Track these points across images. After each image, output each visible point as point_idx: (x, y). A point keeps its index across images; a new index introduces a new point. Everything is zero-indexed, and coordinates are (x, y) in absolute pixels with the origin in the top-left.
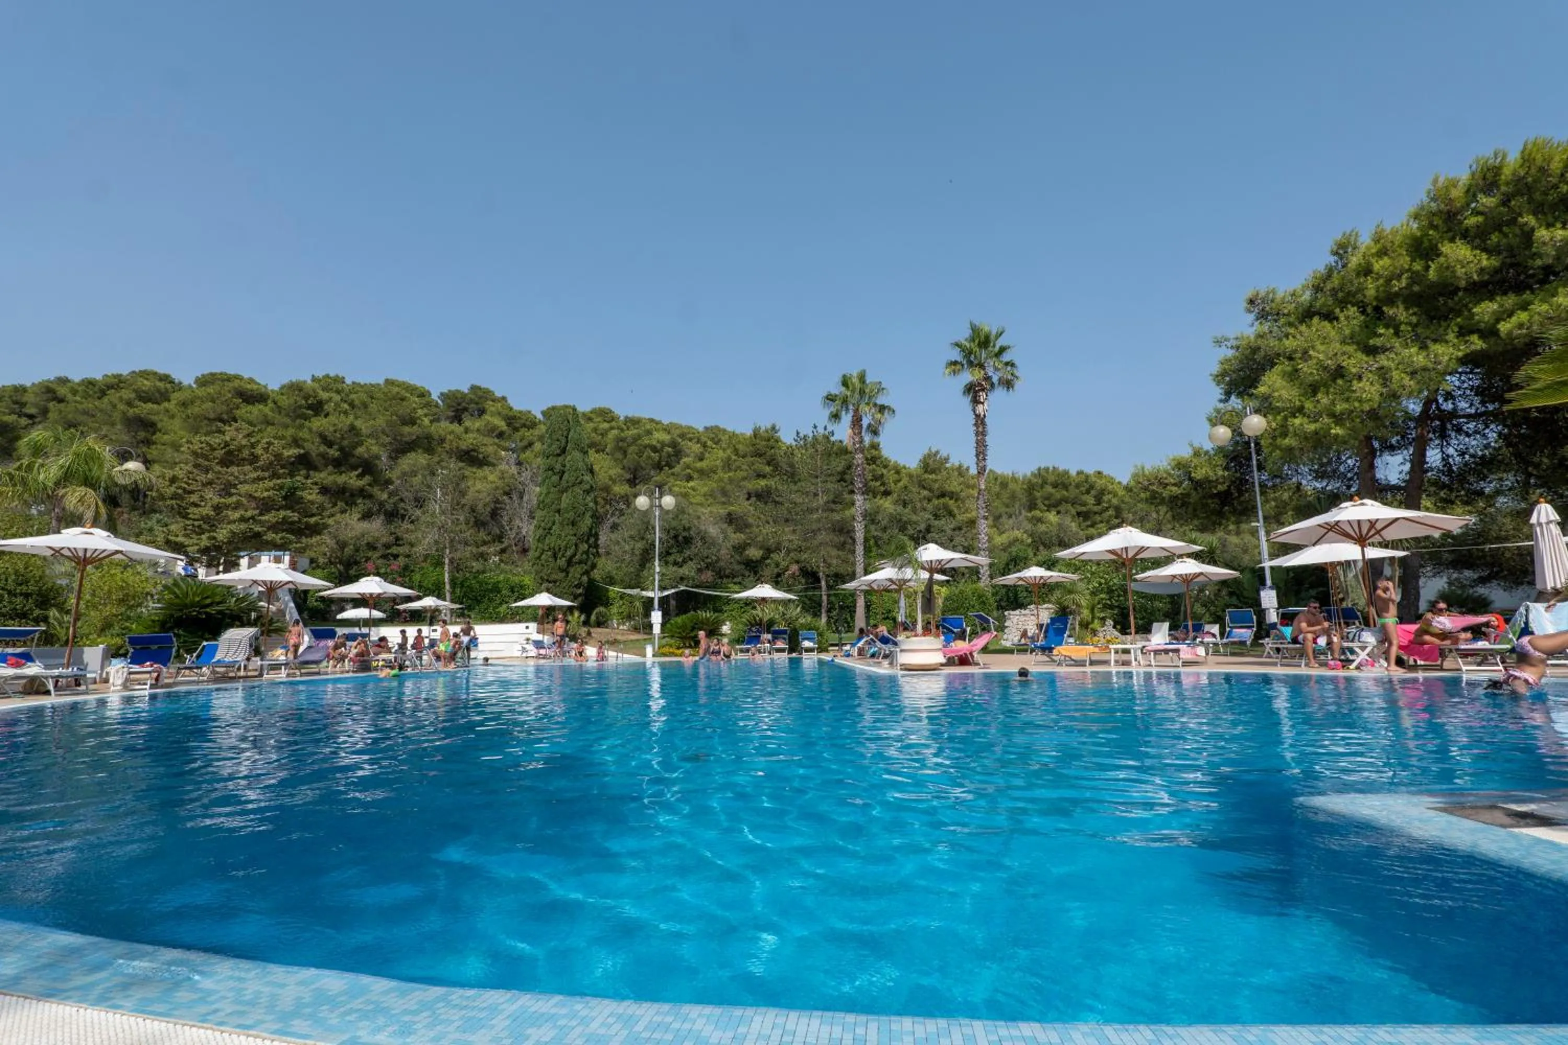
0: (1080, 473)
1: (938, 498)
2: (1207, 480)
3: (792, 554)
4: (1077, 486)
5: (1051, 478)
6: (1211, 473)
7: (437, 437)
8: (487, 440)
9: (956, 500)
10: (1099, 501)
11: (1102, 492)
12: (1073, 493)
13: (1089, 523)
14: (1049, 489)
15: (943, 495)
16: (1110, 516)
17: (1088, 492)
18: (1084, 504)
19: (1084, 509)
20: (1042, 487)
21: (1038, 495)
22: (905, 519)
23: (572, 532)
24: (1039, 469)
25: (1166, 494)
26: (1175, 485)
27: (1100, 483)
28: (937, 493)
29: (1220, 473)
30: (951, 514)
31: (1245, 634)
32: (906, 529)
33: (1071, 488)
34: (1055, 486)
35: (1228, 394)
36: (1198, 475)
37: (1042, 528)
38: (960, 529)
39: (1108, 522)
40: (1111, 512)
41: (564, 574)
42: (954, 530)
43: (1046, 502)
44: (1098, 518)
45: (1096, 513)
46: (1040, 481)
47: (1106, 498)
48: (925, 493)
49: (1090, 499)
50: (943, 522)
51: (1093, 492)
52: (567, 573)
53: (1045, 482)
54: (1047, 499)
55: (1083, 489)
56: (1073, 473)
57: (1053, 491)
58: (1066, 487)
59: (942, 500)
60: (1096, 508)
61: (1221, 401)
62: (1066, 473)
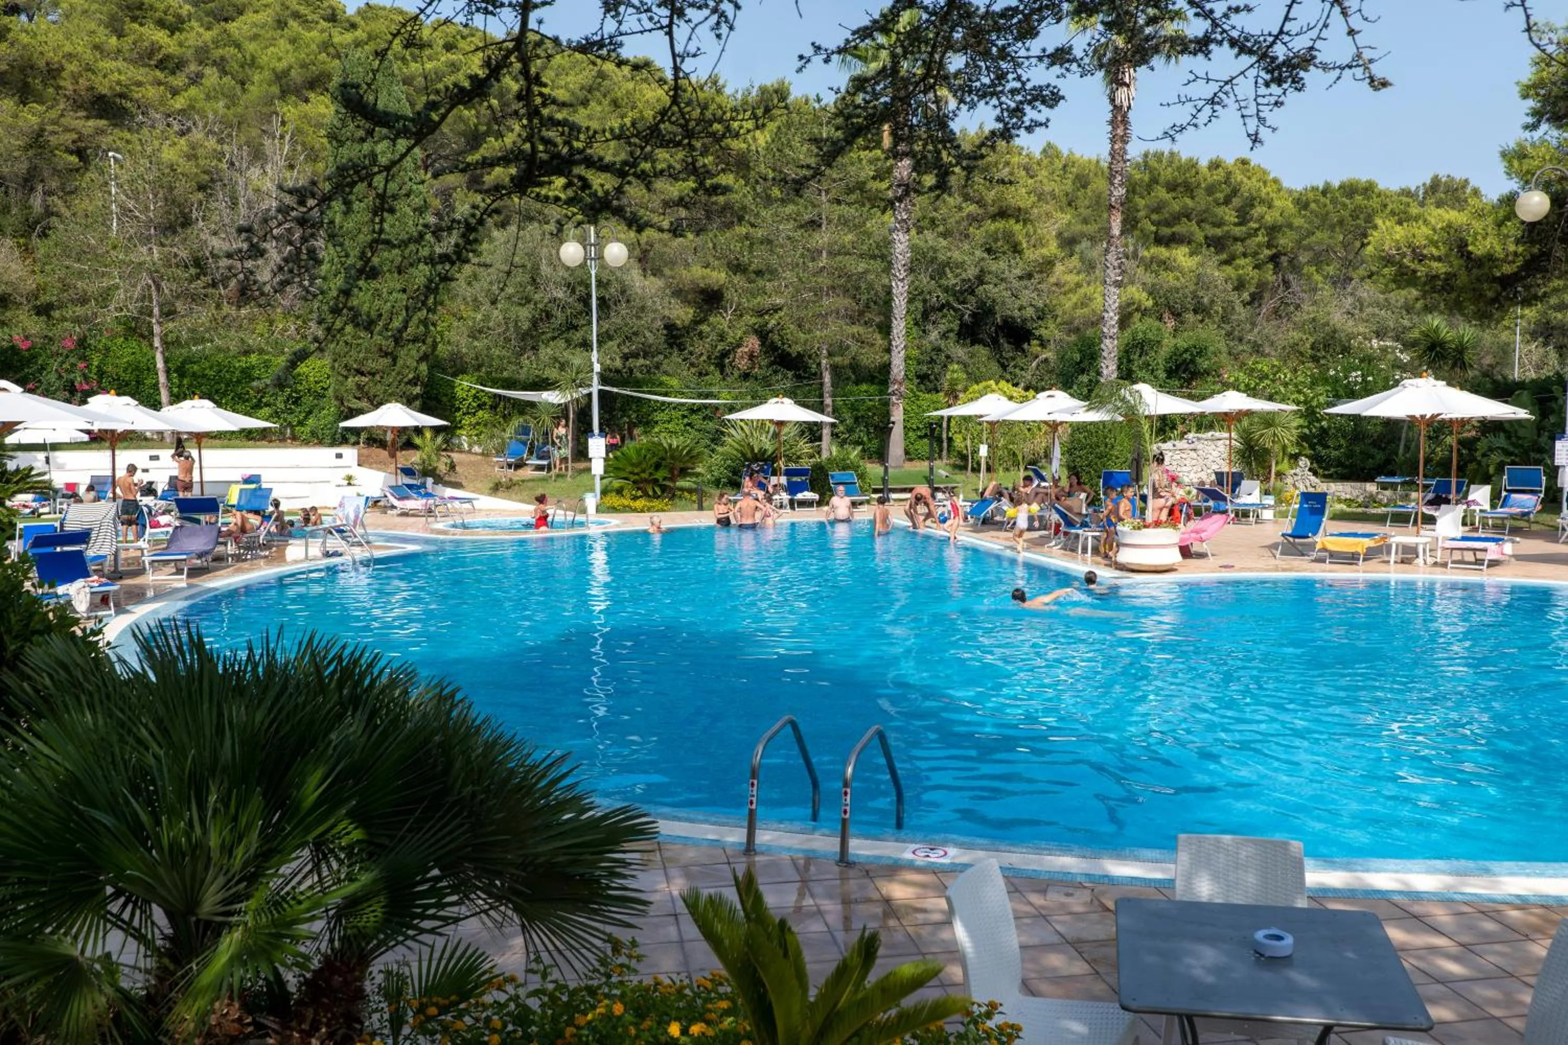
0: (1215, 165)
1: (994, 218)
2: (1490, 257)
3: (747, 318)
4: (1210, 190)
5: (1167, 174)
6: (1498, 248)
7: (41, 64)
8: (140, 74)
9: (1025, 222)
10: (1243, 217)
11: (1251, 202)
12: (1201, 201)
13: (1224, 256)
14: (1161, 193)
15: (1003, 214)
16: (1259, 245)
17: (1227, 201)
18: (1219, 224)
19: (1218, 232)
20: (1149, 187)
21: (1141, 203)
22: (941, 257)
23: (398, 286)
24: (1146, 155)
25: (1422, 271)
26: (1439, 259)
27: (1249, 185)
28: (992, 210)
29: (1512, 248)
30: (1016, 249)
31: (1527, 502)
32: (942, 274)
33: (1200, 193)
34: (1172, 187)
35: (1538, 114)
36: (1478, 249)
37: (1169, 279)
38: (1030, 276)
39: (1255, 254)
40: (1261, 238)
41: (387, 361)
42: (1021, 278)
43: (1155, 217)
44: (1239, 248)
45: (1236, 239)
46: (1146, 178)
47: (1258, 210)
48: (972, 208)
49: (1229, 215)
50: (1002, 265)
51: (1236, 202)
52: (395, 360)
53: (1154, 181)
54: (1157, 209)
55: (1220, 196)
56: (1204, 163)
57: (1168, 196)
58: (1189, 189)
59: (1000, 225)
60: (1238, 231)
61: (1526, 127)
62: (1193, 165)
